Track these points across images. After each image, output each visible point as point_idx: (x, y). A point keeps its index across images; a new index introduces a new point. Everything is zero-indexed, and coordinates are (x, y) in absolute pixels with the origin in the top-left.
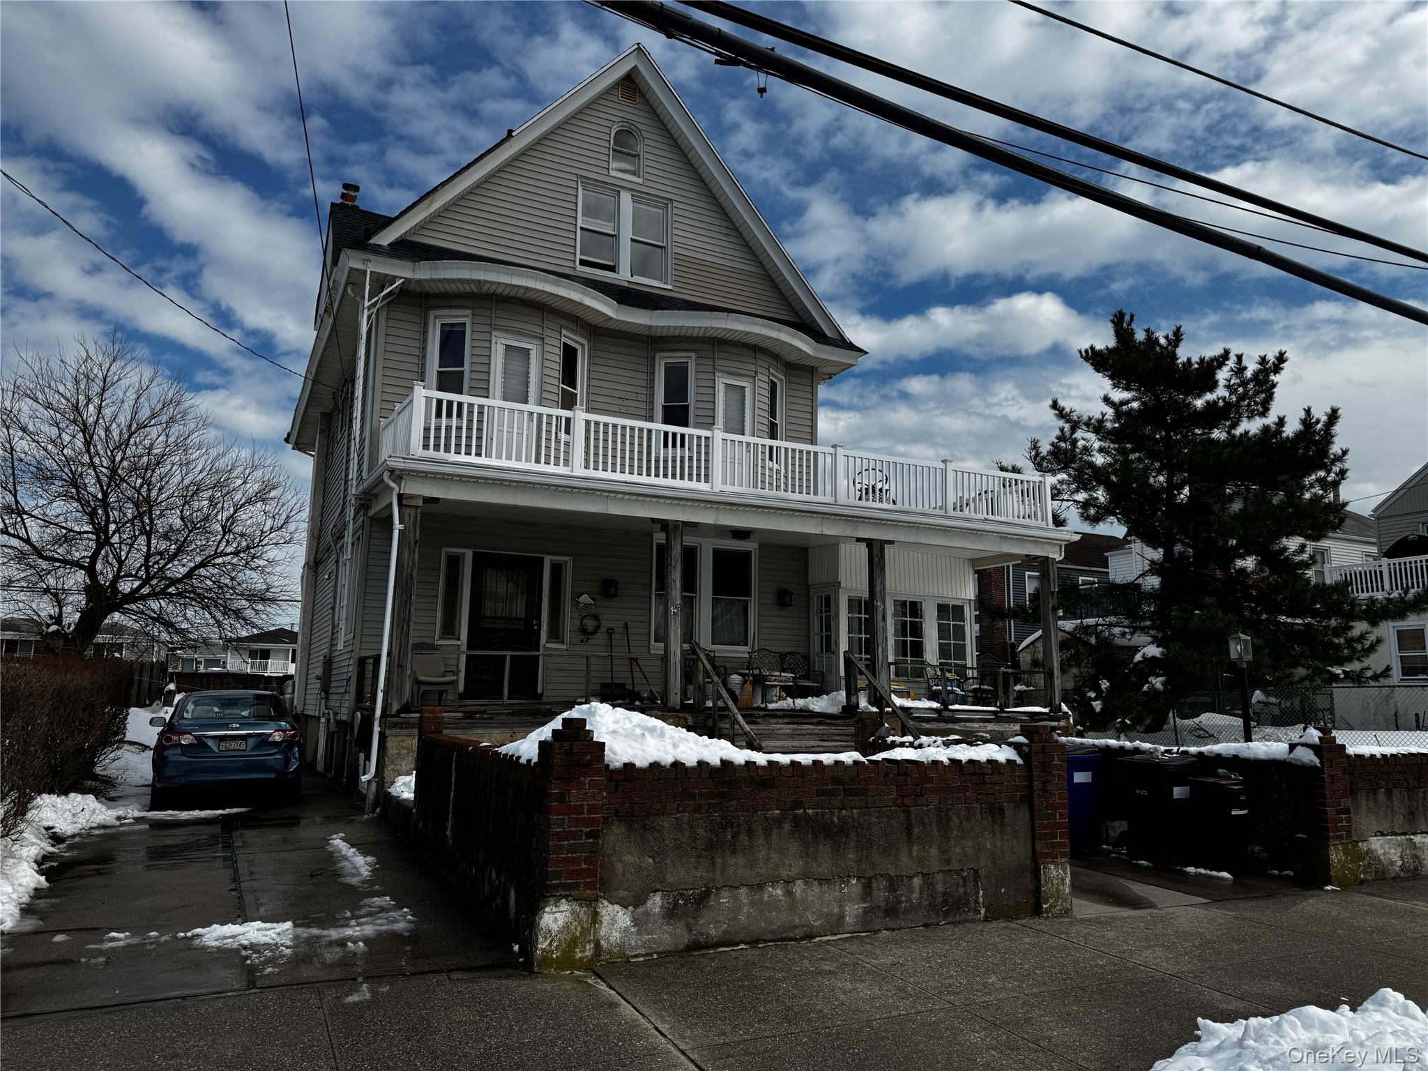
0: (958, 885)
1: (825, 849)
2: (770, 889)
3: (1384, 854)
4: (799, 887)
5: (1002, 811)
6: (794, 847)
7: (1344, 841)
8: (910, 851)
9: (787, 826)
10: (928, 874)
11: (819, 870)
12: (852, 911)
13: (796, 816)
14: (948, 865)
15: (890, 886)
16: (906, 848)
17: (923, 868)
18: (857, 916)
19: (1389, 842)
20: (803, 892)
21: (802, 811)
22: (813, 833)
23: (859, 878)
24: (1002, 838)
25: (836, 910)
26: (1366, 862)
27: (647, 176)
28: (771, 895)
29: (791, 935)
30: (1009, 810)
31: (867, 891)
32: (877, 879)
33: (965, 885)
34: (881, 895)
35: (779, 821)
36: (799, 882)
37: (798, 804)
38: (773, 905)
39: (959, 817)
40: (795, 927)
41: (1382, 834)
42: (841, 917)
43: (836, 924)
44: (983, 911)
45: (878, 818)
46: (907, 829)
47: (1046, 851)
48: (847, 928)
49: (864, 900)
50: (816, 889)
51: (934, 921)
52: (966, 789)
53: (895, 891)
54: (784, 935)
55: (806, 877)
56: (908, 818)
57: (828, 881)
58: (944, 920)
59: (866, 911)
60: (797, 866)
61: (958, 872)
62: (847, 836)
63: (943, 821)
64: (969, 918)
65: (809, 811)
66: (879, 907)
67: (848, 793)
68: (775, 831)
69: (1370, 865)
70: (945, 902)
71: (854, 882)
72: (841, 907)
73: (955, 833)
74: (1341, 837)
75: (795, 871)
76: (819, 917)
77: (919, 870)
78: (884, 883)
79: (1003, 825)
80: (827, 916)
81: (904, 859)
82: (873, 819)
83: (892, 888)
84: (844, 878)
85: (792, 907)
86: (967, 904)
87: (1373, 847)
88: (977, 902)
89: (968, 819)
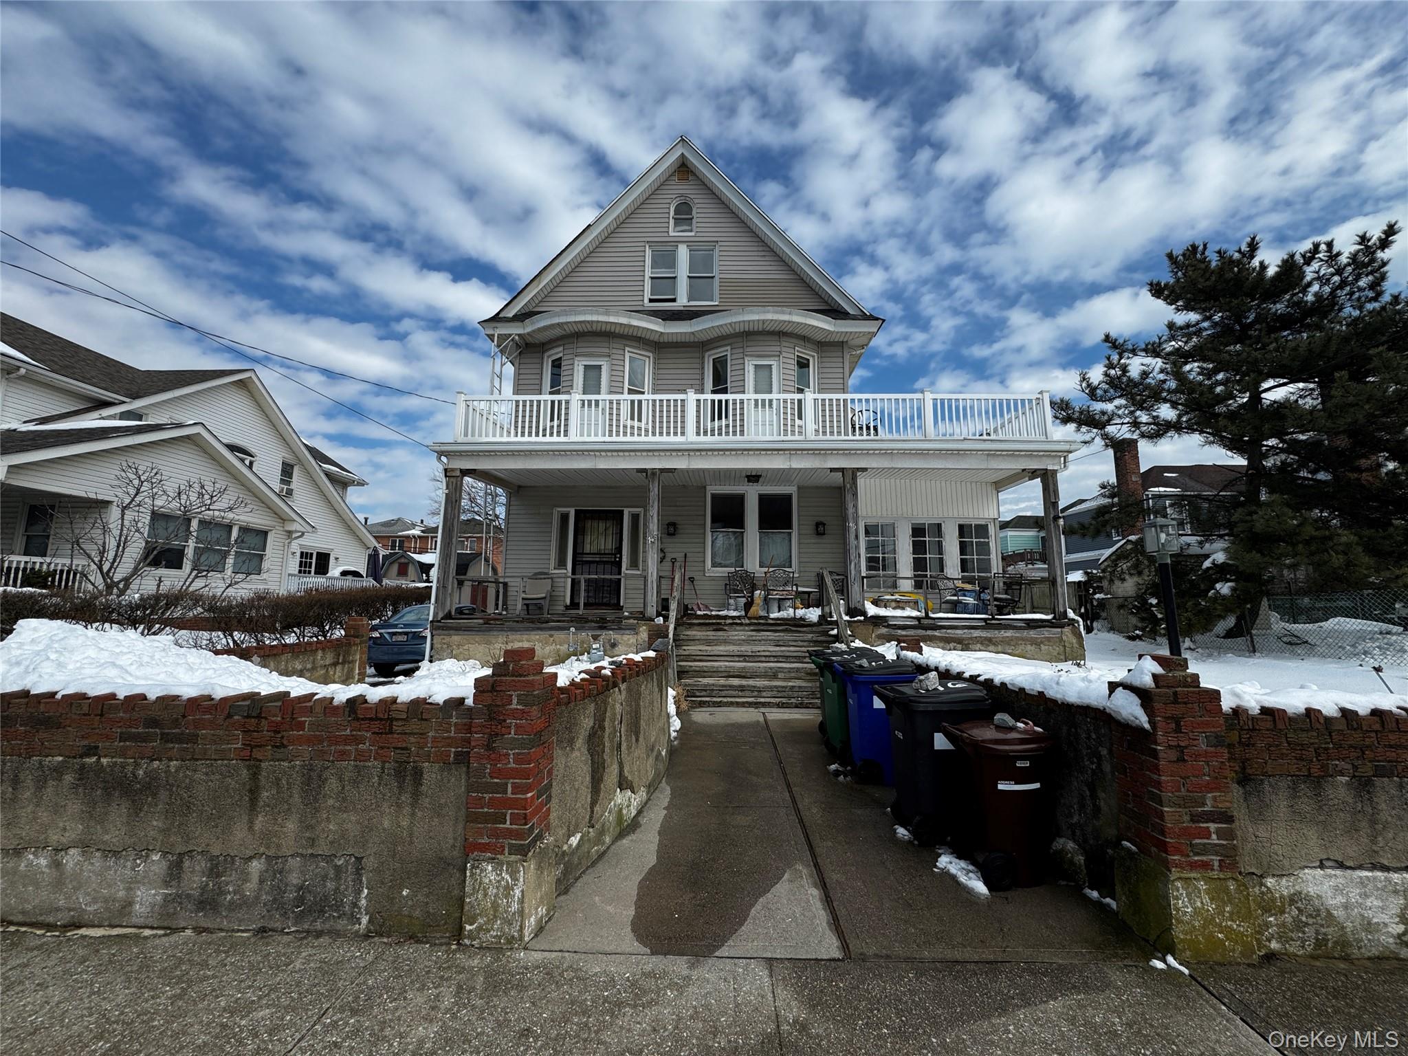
0: (325, 878)
1: (118, 812)
2: (31, 857)
3: (1346, 907)
4: (72, 858)
5: (418, 774)
6: (74, 807)
7: (1215, 874)
8: (251, 823)
9: (68, 778)
10: (278, 858)
11: (107, 837)
12: (147, 898)
13: (83, 766)
14: (312, 846)
15: (211, 870)
16: (245, 818)
17: (268, 848)
18: (153, 905)
19: (1362, 883)
20: (76, 864)
21: (94, 759)
22: (105, 789)
23: (165, 854)
24: (413, 814)
25: (121, 894)
26: (1287, 918)
27: (699, 230)
28: (30, 864)
29: (51, 919)
30: (431, 774)
31: (175, 871)
32: (192, 857)
33: (338, 877)
34: (195, 878)
35: (58, 771)
36: (72, 851)
37: (92, 751)
38: (31, 878)
39: (341, 779)
40: (58, 909)
41: (1341, 865)
42: (130, 903)
43: (120, 913)
44: (365, 920)
45: (207, 774)
46: (250, 791)
47: (485, 840)
48: (135, 920)
49: (167, 884)
50: (97, 860)
51: (278, 925)
52: (358, 740)
53: (219, 875)
54: (40, 919)
55: (85, 846)
56: (255, 776)
57: (116, 854)
58: (294, 925)
59: (167, 900)
60: (75, 830)
61: (329, 858)
62: (154, 795)
63: (312, 784)
64: (339, 927)
65: (104, 761)
66: (188, 896)
67: (166, 738)
68: (51, 783)
69: (1299, 926)
70: (300, 901)
71: (156, 857)
72: (129, 889)
73: (330, 802)
74: (1206, 866)
75: (70, 836)
76: (95, 900)
77: (262, 850)
78: (201, 864)
79: (416, 795)
80: (106, 901)
81: (240, 832)
82: (198, 776)
83: (214, 871)
84: (143, 852)
85: (58, 884)
86: (338, 906)
87: (1312, 890)
88: (355, 905)
89: (355, 783)
